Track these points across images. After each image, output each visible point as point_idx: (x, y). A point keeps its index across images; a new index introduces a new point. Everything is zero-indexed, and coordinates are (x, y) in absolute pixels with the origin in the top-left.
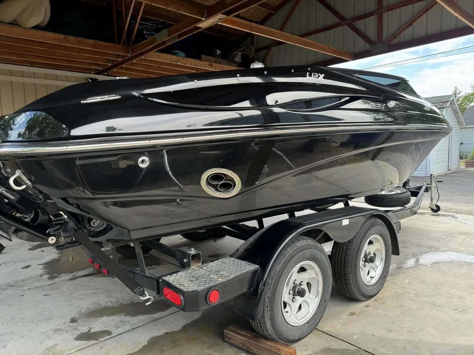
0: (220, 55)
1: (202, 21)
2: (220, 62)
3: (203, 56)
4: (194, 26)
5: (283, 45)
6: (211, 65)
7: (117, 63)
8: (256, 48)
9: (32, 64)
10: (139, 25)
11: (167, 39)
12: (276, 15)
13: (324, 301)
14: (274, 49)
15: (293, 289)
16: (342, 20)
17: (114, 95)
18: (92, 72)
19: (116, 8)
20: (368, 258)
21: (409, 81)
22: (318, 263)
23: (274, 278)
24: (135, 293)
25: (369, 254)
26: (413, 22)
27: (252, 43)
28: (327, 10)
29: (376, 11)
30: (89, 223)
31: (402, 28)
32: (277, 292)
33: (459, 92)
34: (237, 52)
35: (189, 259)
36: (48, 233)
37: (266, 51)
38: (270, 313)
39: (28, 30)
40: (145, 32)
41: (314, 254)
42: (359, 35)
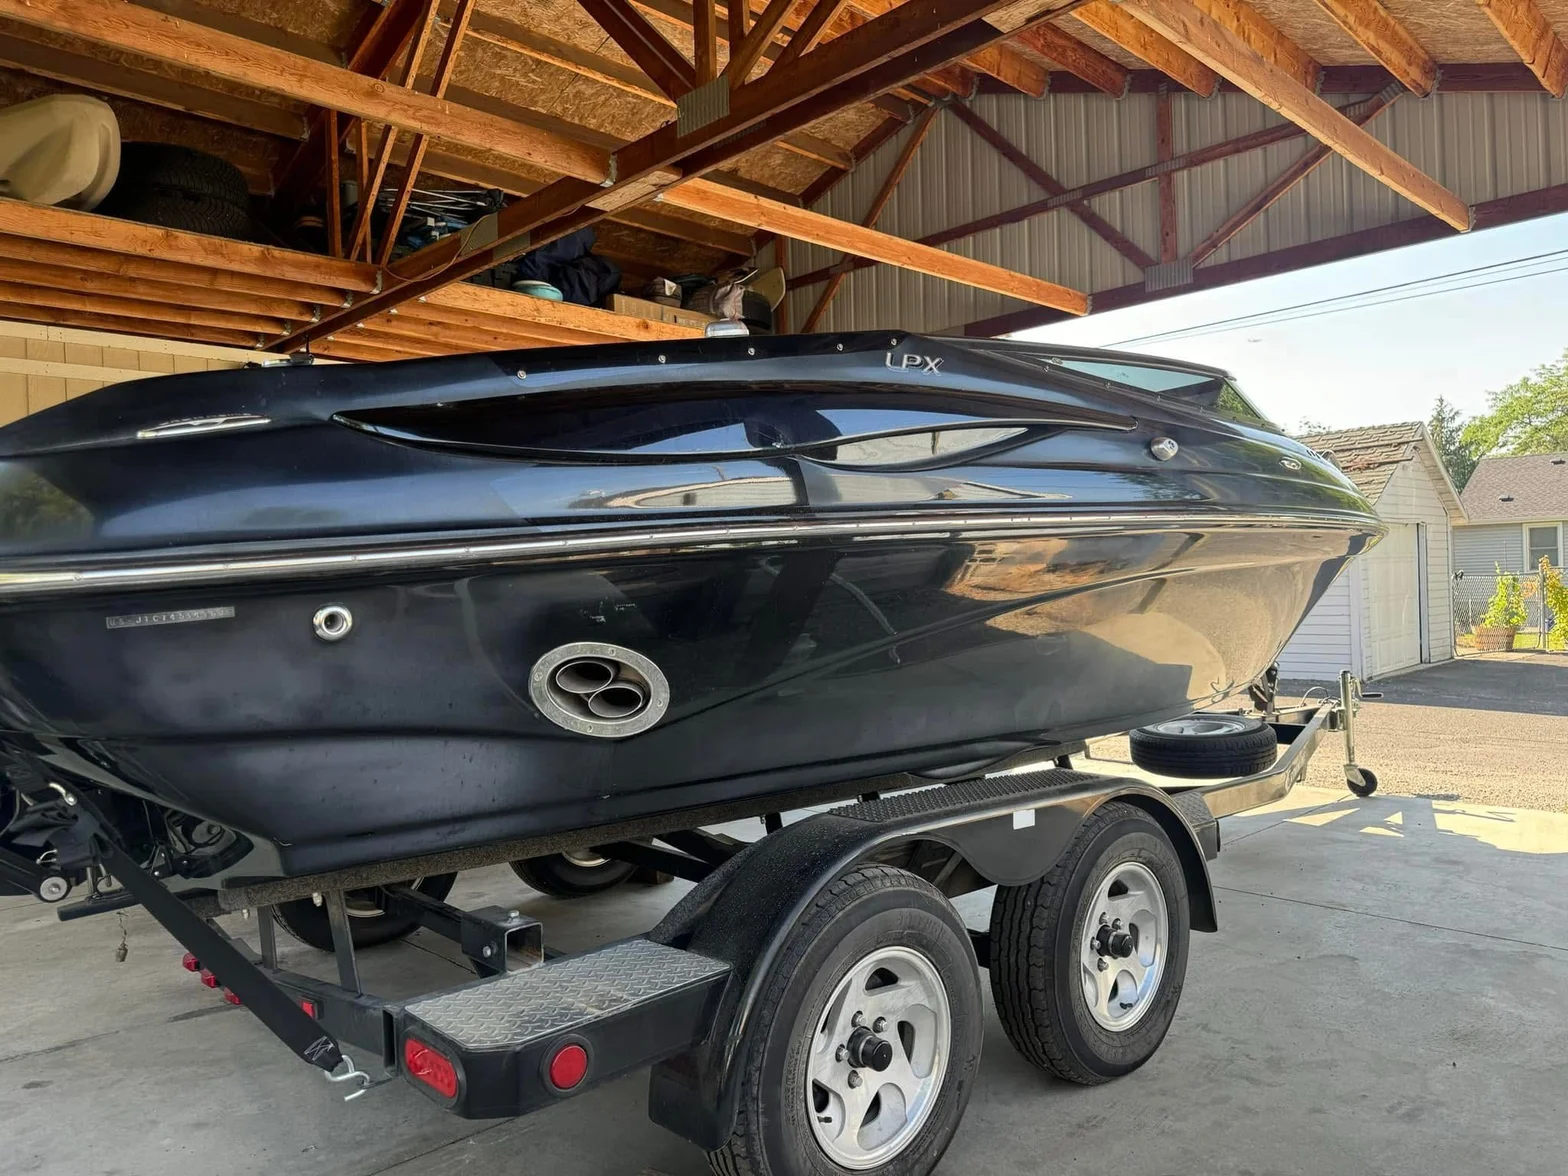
0: (674, 296)
1: (603, 192)
2: (675, 317)
3: (619, 299)
4: (578, 205)
5: (874, 267)
6: (646, 327)
7: (336, 315)
8: (791, 276)
9: (58, 318)
10: (411, 199)
11: (496, 243)
12: (852, 174)
13: (957, 1084)
14: (848, 279)
15: (851, 1045)
16: (1052, 193)
17: (246, 416)
18: (258, 345)
19: (342, 146)
20: (1111, 938)
21: (1235, 380)
22: (933, 956)
23: (782, 1001)
24: (307, 1059)
25: (1116, 927)
26: (1266, 199)
27: (779, 261)
28: (1005, 161)
29: (1155, 165)
30: (187, 833)
31: (1235, 219)
32: (789, 1051)
33: (1451, 415)
34: (729, 287)
35: (501, 945)
36: (43, 864)
37: (821, 286)
38: (767, 1120)
39: (44, 211)
40: (431, 222)
41: (919, 923)
42: (1107, 238)
